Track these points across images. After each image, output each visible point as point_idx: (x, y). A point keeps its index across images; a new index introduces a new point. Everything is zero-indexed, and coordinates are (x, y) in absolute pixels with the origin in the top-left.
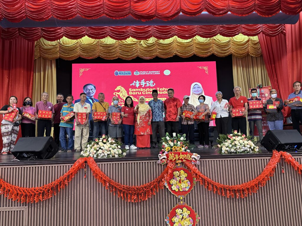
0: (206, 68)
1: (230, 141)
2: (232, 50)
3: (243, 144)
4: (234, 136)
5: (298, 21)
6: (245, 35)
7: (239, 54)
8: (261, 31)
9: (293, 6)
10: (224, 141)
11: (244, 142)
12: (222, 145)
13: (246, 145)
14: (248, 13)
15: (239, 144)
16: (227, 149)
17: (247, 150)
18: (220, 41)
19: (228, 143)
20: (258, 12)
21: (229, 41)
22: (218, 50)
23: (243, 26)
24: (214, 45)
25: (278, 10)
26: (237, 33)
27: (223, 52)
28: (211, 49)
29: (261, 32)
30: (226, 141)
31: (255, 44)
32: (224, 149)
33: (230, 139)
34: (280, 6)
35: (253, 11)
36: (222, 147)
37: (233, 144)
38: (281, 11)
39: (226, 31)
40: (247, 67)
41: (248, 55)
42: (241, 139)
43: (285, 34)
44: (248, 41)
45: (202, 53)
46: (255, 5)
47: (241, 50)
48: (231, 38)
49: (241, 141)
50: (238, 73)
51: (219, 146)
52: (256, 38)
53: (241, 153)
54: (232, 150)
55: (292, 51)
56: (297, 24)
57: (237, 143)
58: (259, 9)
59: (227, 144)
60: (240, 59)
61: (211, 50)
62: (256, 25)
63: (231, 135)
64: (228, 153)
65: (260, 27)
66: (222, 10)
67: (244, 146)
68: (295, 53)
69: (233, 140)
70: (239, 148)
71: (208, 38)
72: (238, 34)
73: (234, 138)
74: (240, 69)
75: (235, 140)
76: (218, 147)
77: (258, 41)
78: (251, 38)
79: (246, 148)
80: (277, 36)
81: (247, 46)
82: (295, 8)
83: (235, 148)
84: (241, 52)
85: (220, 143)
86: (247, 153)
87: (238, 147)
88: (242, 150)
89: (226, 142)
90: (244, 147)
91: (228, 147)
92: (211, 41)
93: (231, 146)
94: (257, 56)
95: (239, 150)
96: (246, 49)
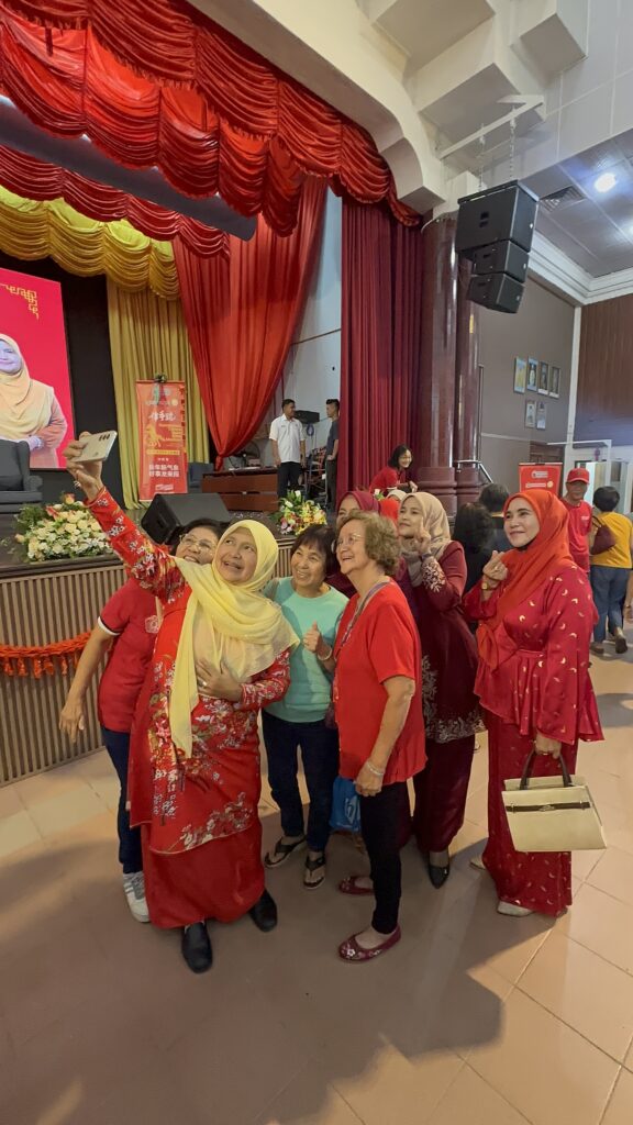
0: (29, 296)
1: (51, 523)
2: (106, 262)
3: (89, 530)
4: (66, 510)
5: (254, 237)
6: (137, 228)
7: (127, 281)
8: (178, 233)
9: (244, 192)
10: (35, 524)
11: (89, 526)
12: (28, 534)
13: (95, 534)
14: (139, 164)
15: (78, 532)
16: (43, 546)
17: (98, 547)
18: (71, 224)
19: (45, 530)
20: (165, 172)
21: (97, 234)
22: (65, 248)
23: (132, 198)
24: (52, 229)
25: (212, 189)
26: (114, 215)
27: (80, 260)
28: (42, 241)
29: (175, 234)
30: (40, 523)
31: (166, 265)
32: (34, 548)
33: (52, 519)
34: (217, 179)
35: (150, 162)
36: (27, 542)
37: (61, 531)
38: (217, 194)
39: (85, 198)
40: (146, 321)
41: (147, 289)
42: (84, 519)
43: (228, 261)
44: (148, 250)
45: (15, 243)
46: (158, 146)
47: (132, 271)
48: (102, 224)
49: (83, 524)
50: (121, 329)
51: (20, 538)
52: (165, 247)
53: (81, 555)
54: (58, 549)
55: (240, 308)
56: (252, 241)
57: (70, 528)
58: (167, 164)
59: (41, 532)
60: (129, 296)
61: (45, 244)
62: (165, 210)
63: (58, 506)
64: (46, 559)
65: (173, 220)
66: (63, 118)
67: (91, 536)
68: (244, 312)
69: (61, 520)
70: (77, 542)
71: (34, 202)
72: (118, 219)
73: (64, 515)
74: (128, 323)
75: (65, 521)
76: (16, 541)
77: (172, 259)
78: (156, 243)
79: (95, 542)
80: (213, 259)
81: (146, 264)
82: (248, 198)
83: (65, 542)
84: (130, 276)
85: (24, 529)
86: (99, 554)
87: (73, 539)
88: (85, 547)
89: (42, 527)
90: (89, 540)
91: (44, 541)
92: (40, 212)
93: (53, 537)
94: (168, 299)
95: (76, 549)
96: (142, 270)
